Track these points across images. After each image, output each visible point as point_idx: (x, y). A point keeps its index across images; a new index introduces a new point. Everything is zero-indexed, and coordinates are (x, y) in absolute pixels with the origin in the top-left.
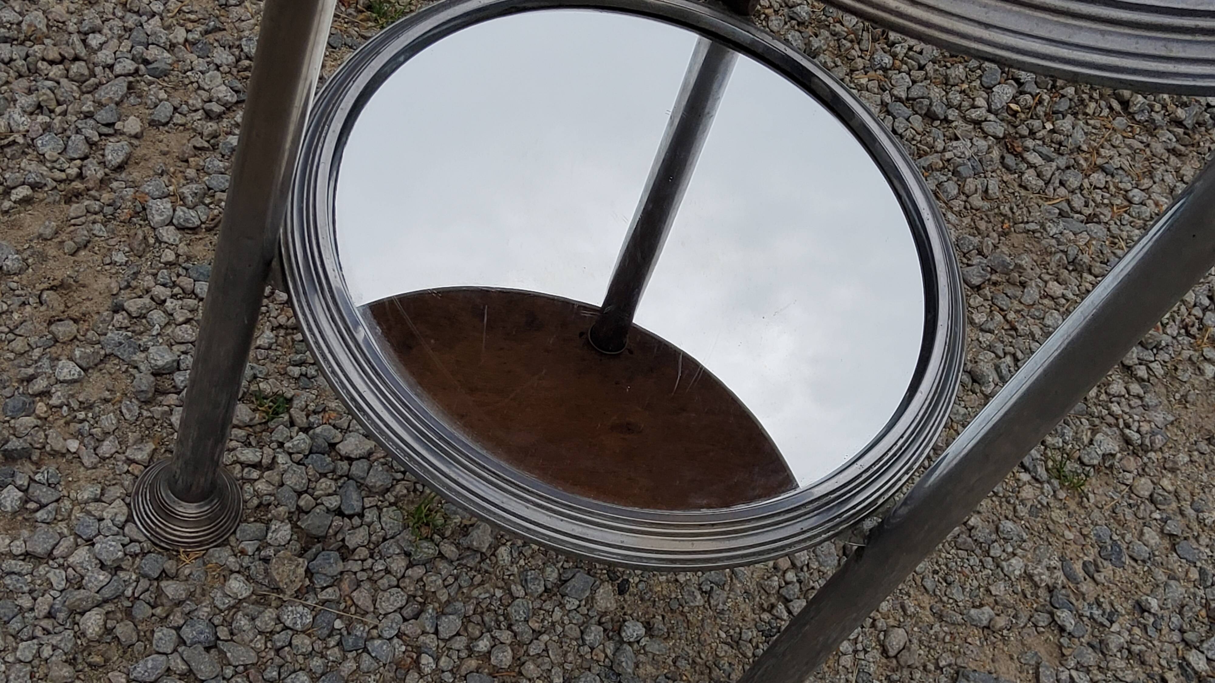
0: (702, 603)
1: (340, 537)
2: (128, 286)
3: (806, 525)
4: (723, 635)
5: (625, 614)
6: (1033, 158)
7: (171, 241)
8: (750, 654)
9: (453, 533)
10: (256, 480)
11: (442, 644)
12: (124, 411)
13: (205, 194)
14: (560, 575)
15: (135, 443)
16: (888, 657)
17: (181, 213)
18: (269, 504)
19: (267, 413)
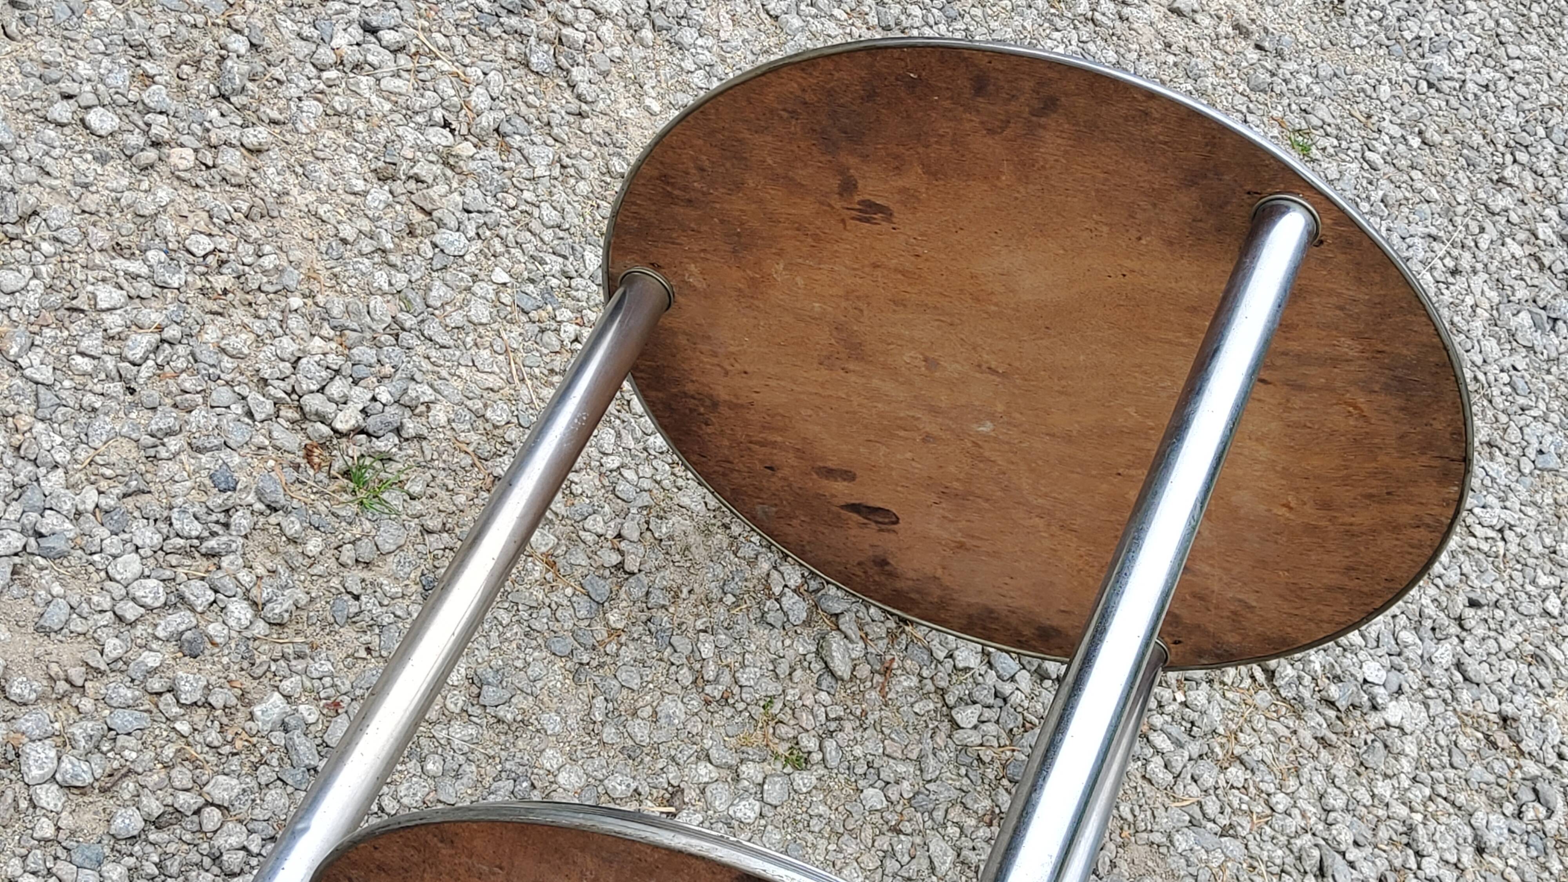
6: (1161, 741)
7: (51, 807)
13: (103, 736)
17: (69, 766)
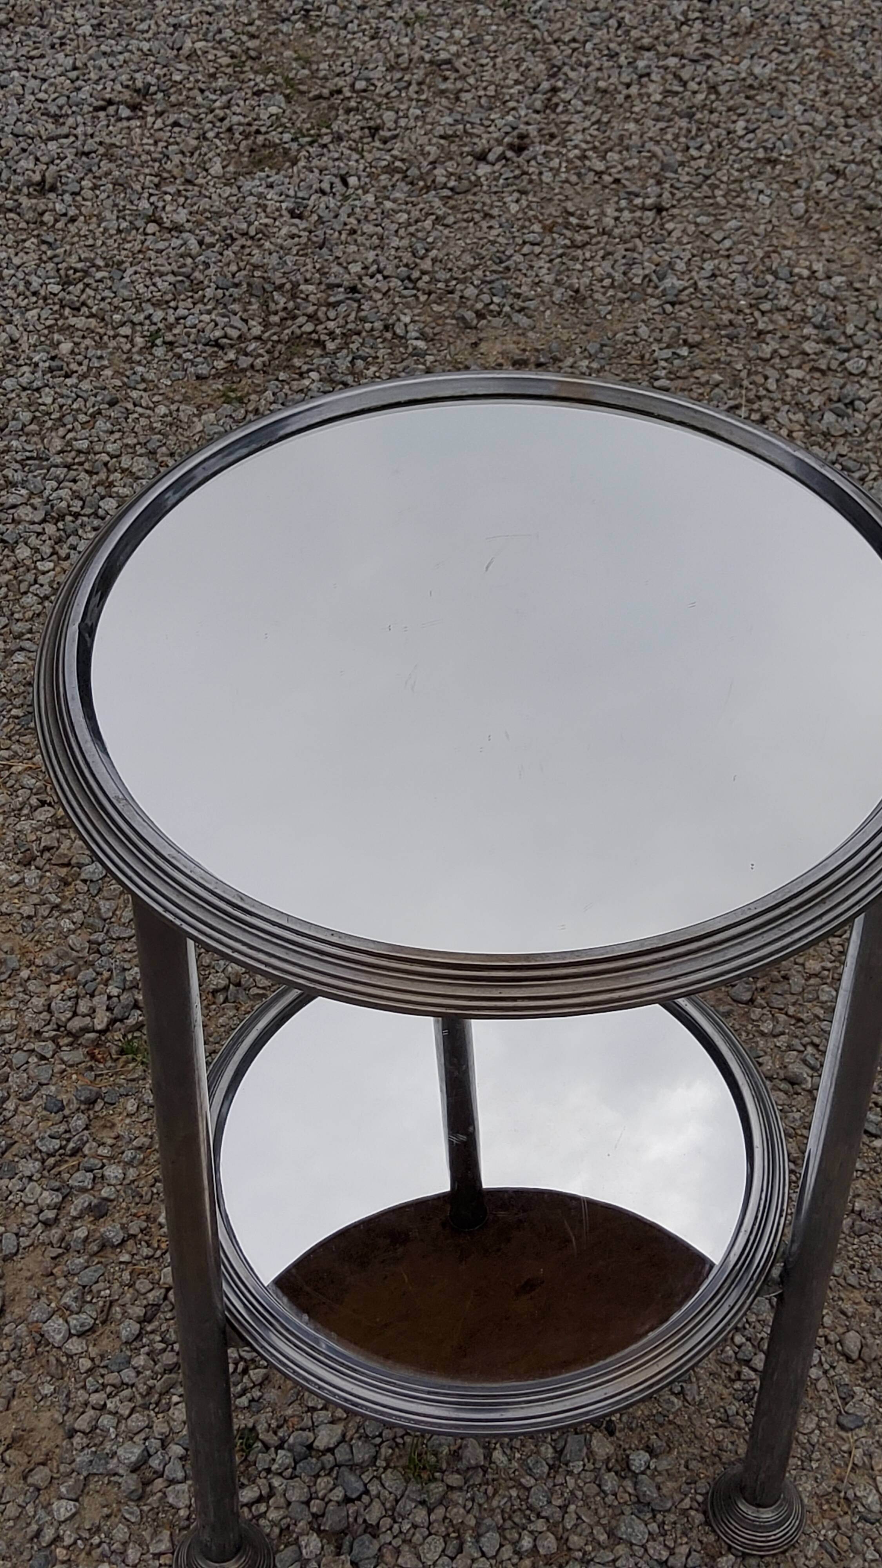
0: (680, 1403)
1: (360, 1520)
2: (68, 1409)
3: (731, 1301)
4: (713, 1421)
5: (625, 1450)
7: (80, 1350)
8: (743, 1425)
9: (448, 1464)
10: (265, 1512)
11: (493, 1562)
12: (127, 1516)
13: (83, 1294)
14: (554, 1448)
15: (152, 1539)
16: (854, 1362)
17: (75, 1321)
18: (289, 1526)
19: (242, 1450)
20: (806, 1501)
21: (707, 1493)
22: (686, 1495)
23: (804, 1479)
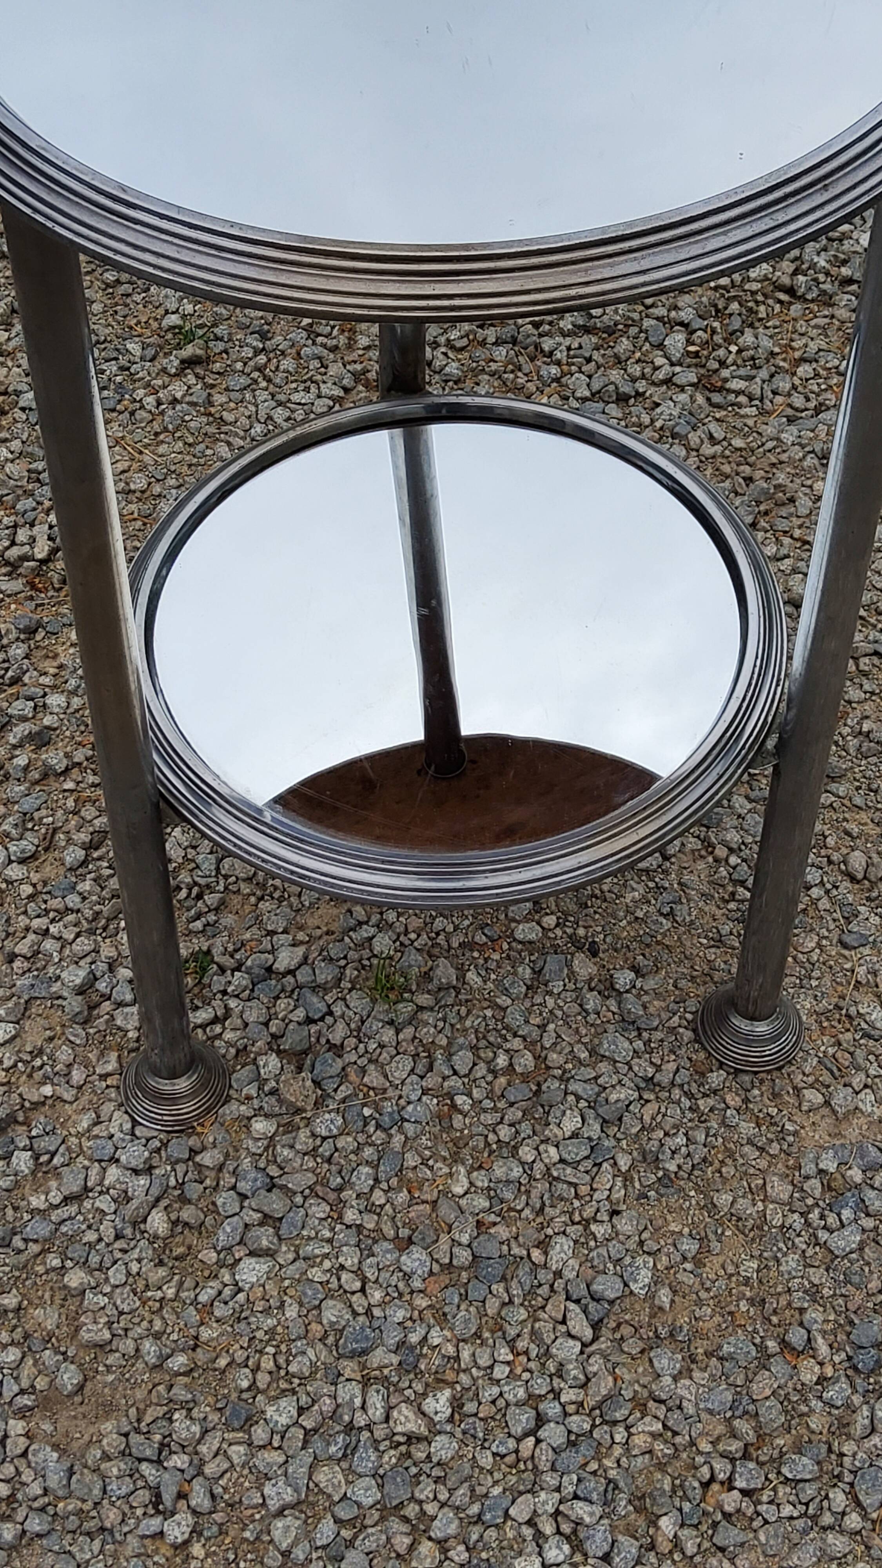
0: (670, 925)
1: (323, 1041)
2: (8, 935)
4: (705, 941)
5: (608, 970)
6: (736, 384)
7: (21, 877)
8: (737, 945)
9: (418, 985)
10: (221, 1034)
11: (466, 1080)
12: (72, 1038)
13: (24, 821)
14: (532, 969)
15: (98, 1061)
16: (858, 882)
17: (15, 848)
18: (246, 1047)
19: (196, 973)
20: (804, 1018)
21: (697, 1011)
22: (674, 1014)
23: (802, 996)
